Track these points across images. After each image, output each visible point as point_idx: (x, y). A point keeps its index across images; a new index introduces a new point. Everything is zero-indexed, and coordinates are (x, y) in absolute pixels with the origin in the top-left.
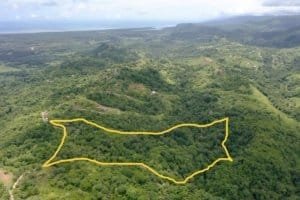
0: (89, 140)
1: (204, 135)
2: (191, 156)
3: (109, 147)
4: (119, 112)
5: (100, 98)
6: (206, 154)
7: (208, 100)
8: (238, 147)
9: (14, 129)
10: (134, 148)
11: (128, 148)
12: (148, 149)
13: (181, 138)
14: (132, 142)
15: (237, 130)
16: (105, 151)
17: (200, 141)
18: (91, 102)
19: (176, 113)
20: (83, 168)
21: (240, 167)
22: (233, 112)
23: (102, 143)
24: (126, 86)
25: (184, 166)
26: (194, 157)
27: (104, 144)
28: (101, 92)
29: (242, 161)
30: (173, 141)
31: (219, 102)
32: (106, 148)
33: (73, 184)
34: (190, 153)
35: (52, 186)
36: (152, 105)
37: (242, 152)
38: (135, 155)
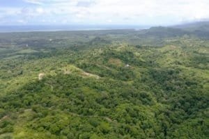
0: (67, 94)
1: (166, 99)
2: (153, 114)
3: (83, 100)
4: (98, 77)
5: (86, 67)
6: (167, 114)
7: (171, 73)
8: (198, 111)
9: (18, 84)
10: (104, 103)
11: (99, 102)
12: (116, 105)
13: (145, 99)
14: (103, 99)
15: (197, 96)
16: (79, 104)
17: (162, 103)
18: (78, 69)
19: (144, 81)
20: (57, 115)
21: (199, 127)
22: (194, 82)
23: (77, 97)
24: (106, 60)
25: (145, 122)
26: (156, 116)
27: (80, 98)
28: (87, 63)
29: (201, 122)
30: (138, 101)
31: (181, 74)
32: (80, 101)
33: (44, 127)
34: (152, 111)
35: (28, 127)
36: (125, 74)
37: (201, 114)
38: (103, 109)
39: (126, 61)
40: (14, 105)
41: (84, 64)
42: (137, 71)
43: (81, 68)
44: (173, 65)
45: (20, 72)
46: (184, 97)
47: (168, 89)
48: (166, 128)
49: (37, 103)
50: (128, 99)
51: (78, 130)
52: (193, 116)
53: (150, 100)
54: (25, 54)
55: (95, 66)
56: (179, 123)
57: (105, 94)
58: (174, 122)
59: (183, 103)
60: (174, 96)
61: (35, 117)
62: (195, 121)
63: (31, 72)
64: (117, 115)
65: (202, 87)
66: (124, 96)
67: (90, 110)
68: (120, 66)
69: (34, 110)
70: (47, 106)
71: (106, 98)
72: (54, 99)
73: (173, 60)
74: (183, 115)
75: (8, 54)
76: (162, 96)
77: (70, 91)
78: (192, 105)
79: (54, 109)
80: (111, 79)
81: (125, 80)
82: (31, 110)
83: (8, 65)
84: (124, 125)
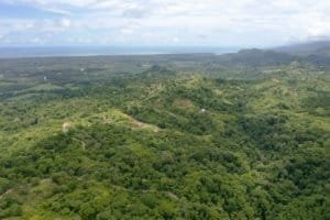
0: (108, 156)
1: (265, 163)
2: (244, 188)
3: (132, 166)
4: (156, 129)
5: (137, 112)
7: (272, 122)
8: (315, 183)
9: (29, 139)
10: (165, 171)
11: (158, 169)
12: (184, 174)
13: (232, 164)
14: (164, 164)
15: (314, 159)
16: (126, 171)
17: (259, 170)
18: (125, 116)
19: (229, 134)
20: (91, 189)
21: (317, 209)
23: (124, 160)
26: (248, 191)
27: (127, 161)
28: (139, 106)
29: (321, 201)
30: (220, 166)
31: (288, 125)
32: (128, 167)
33: (71, 208)
34: (243, 184)
35: (45, 207)
36: (198, 123)
37: (320, 189)
38: (165, 180)
39: (201, 104)
40: (24, 172)
41: (135, 108)
42: (218, 119)
43: (130, 114)
44: (275, 110)
45: (33, 120)
46: (292, 161)
47: (267, 148)
48: (264, 210)
49: (60, 169)
50: (204, 164)
51: (124, 212)
52: (307, 191)
53: (238, 165)
54: (42, 91)
55: (152, 111)
56: (285, 203)
57: (167, 155)
58: (277, 201)
59: (291, 170)
60: (277, 159)
61: (55, 193)
62: (312, 199)
63: (51, 121)
64: (186, 189)
65: (321, 145)
66: (197, 158)
67: (144, 180)
68: (192, 111)
69: (55, 180)
70: (75, 174)
71: (169, 163)
72: (87, 163)
73: (274, 102)
74: (292, 189)
75: (16, 92)
76: (259, 159)
77: (112, 150)
78: (307, 173)
79: (87, 178)
80: (177, 132)
81: (199, 134)
82: (49, 180)
83: (15, 108)
84: (198, 205)
